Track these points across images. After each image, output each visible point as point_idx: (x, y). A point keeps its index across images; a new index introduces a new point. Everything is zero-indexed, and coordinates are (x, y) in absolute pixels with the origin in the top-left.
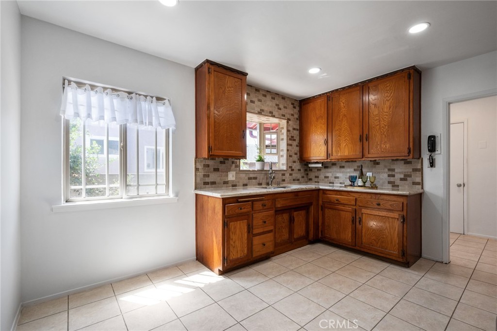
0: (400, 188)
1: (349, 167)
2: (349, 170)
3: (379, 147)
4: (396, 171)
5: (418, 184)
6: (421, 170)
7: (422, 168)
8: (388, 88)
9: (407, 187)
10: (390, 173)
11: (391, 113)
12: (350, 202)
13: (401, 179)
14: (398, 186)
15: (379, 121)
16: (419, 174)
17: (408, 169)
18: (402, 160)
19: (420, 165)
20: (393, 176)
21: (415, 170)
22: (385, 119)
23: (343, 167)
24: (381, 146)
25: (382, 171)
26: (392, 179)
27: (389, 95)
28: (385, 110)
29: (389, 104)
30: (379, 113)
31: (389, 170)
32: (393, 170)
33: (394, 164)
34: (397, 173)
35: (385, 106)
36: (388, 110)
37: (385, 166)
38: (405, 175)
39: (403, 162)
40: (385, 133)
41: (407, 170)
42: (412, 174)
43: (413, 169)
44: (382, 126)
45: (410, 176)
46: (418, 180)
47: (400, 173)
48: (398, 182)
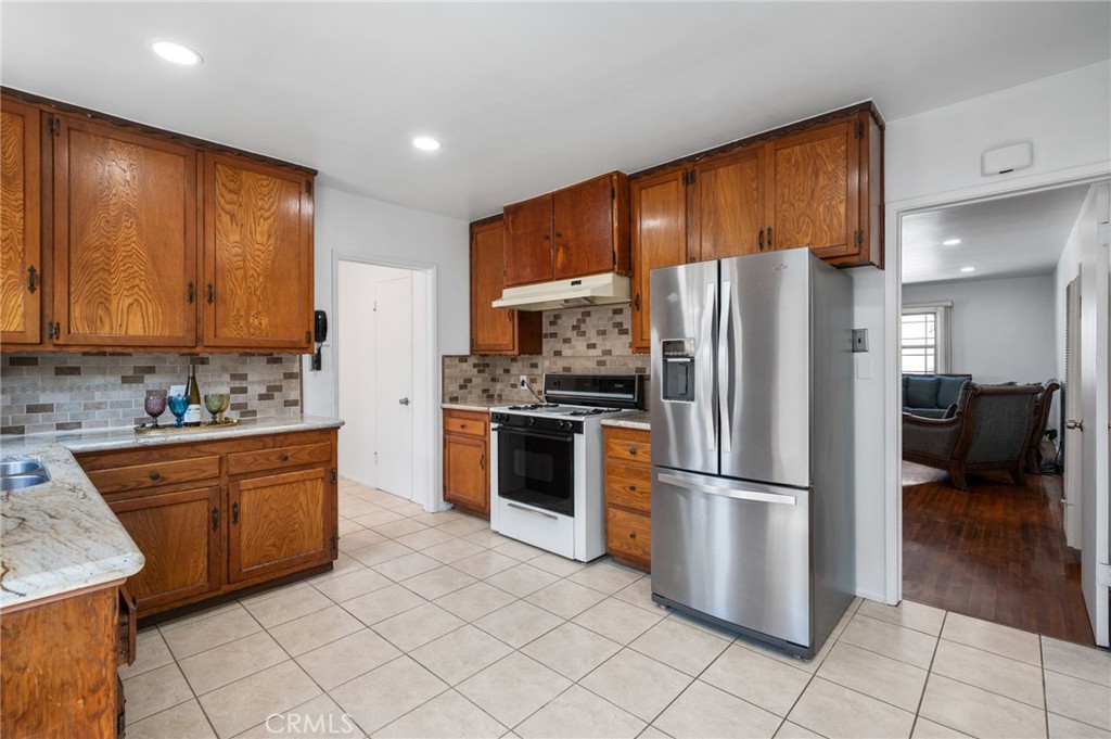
0: (258, 416)
1: (101, 371)
2: (99, 380)
3: (242, 323)
4: (250, 378)
5: (295, 403)
6: (299, 376)
7: (301, 371)
8: (265, 191)
9: (273, 412)
10: (237, 384)
11: (271, 248)
12: (204, 472)
13: (262, 397)
14: (254, 413)
15: (244, 260)
16: (295, 382)
17: (274, 374)
18: (262, 355)
19: (297, 365)
20: (244, 390)
21: (289, 376)
22: (256, 258)
23: (75, 371)
24: (247, 321)
25: (216, 379)
26: (239, 398)
27: (266, 206)
28: (258, 238)
29: (266, 228)
30: (243, 239)
31: (234, 377)
32: (244, 377)
33: (244, 363)
34: (252, 383)
35: (258, 229)
36: (265, 240)
37: (224, 369)
38: (270, 388)
39: (265, 358)
40: (258, 292)
41: (273, 377)
42: (284, 383)
43: (285, 374)
44: (251, 272)
45: (279, 388)
46: (294, 395)
47: (259, 383)
48: (254, 404)
